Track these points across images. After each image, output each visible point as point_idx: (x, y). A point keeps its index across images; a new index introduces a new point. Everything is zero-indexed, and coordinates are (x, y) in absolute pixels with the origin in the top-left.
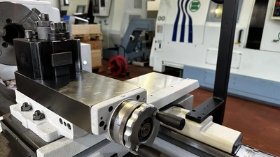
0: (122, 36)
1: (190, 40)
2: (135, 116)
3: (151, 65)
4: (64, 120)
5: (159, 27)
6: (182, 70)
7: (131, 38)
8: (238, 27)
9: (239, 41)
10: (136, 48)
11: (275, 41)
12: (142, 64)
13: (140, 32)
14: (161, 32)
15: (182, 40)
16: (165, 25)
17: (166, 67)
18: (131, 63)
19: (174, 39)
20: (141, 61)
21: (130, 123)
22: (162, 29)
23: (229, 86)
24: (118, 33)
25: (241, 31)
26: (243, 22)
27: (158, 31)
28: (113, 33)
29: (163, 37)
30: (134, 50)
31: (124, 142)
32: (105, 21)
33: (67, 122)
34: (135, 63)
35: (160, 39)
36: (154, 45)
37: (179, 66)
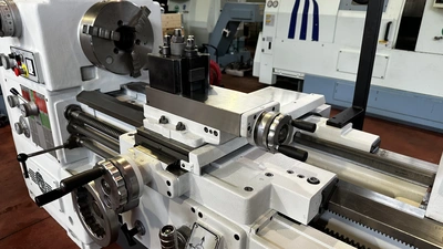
0: (210, 30)
1: (315, 37)
2: (276, 121)
3: (254, 74)
4: (209, 128)
5: (268, 16)
6: (302, 81)
7: (225, 33)
8: (385, 17)
9: (386, 39)
10: (231, 49)
11: (436, 38)
12: (241, 73)
13: (237, 24)
14: (273, 25)
15: (303, 37)
16: (278, 14)
17: (278, 77)
18: (224, 72)
19: (291, 35)
20: (239, 69)
21: (273, 127)
22: (273, 20)
23: (368, 104)
24: (205, 26)
25: (389, 24)
26: (393, 11)
27: (267, 24)
28: (196, 25)
29: (274, 32)
30: (228, 52)
31: (267, 142)
32: (184, 7)
33: (213, 130)
34: (230, 71)
35: (269, 35)
36: (261, 44)
37: (297, 76)
